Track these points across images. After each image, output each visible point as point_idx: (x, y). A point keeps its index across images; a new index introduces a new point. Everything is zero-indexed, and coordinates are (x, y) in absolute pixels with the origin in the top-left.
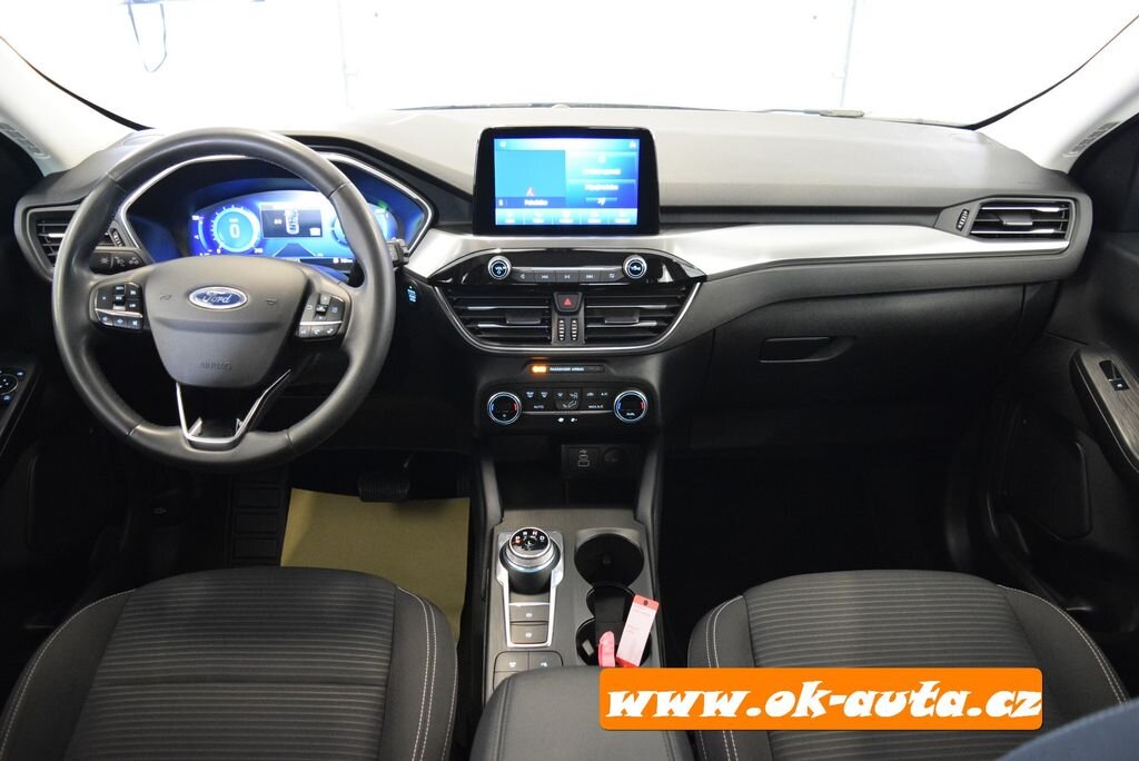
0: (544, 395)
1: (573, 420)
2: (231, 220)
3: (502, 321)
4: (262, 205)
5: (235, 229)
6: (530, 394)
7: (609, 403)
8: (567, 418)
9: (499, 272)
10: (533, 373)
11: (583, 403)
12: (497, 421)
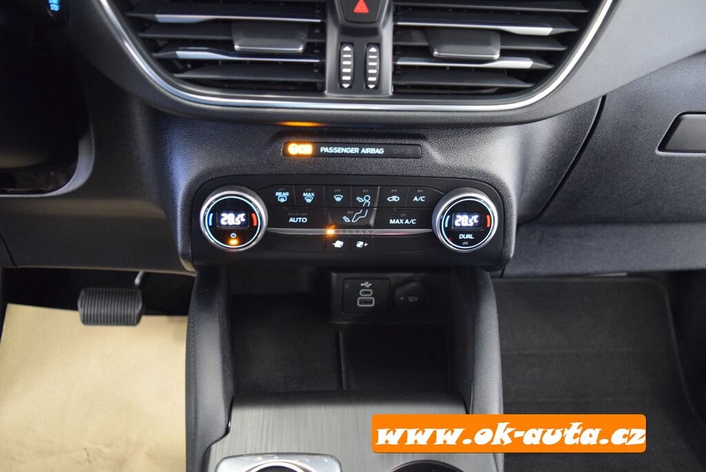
0: (309, 197)
1: (360, 244)
3: (227, 47)
6: (282, 196)
7: (425, 217)
8: (350, 241)
10: (286, 154)
11: (384, 213)
12: (222, 245)
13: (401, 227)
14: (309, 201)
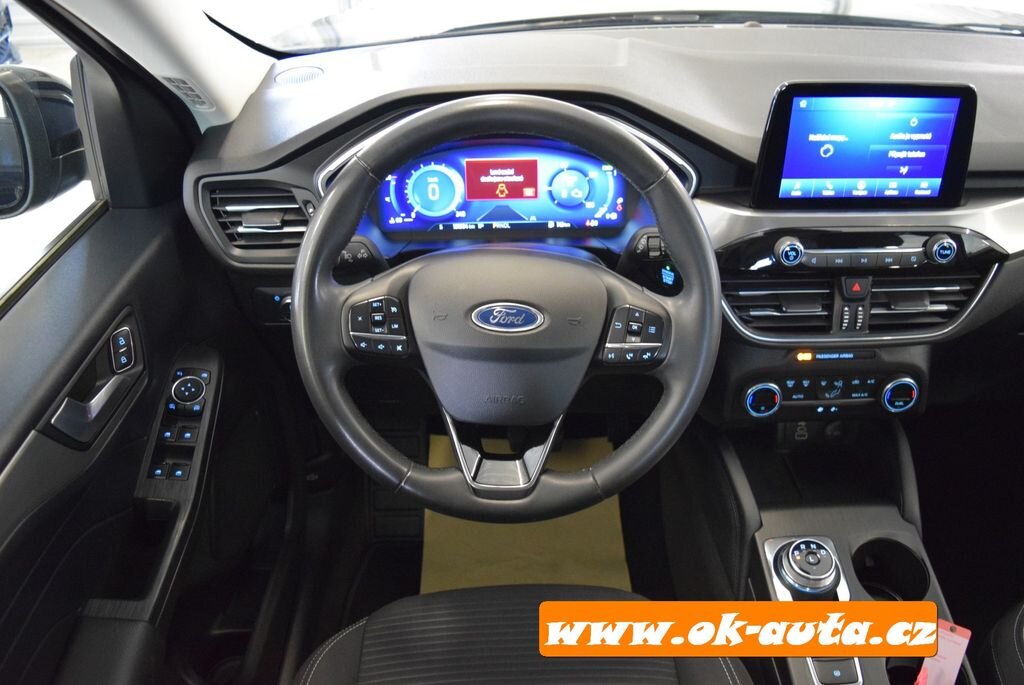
0: (806, 383)
1: (833, 409)
3: (778, 308)
4: (468, 161)
5: (434, 190)
6: (790, 384)
7: (875, 392)
8: (827, 408)
9: (791, 258)
10: (796, 360)
11: (846, 392)
12: (754, 414)
13: (861, 398)
14: (806, 385)
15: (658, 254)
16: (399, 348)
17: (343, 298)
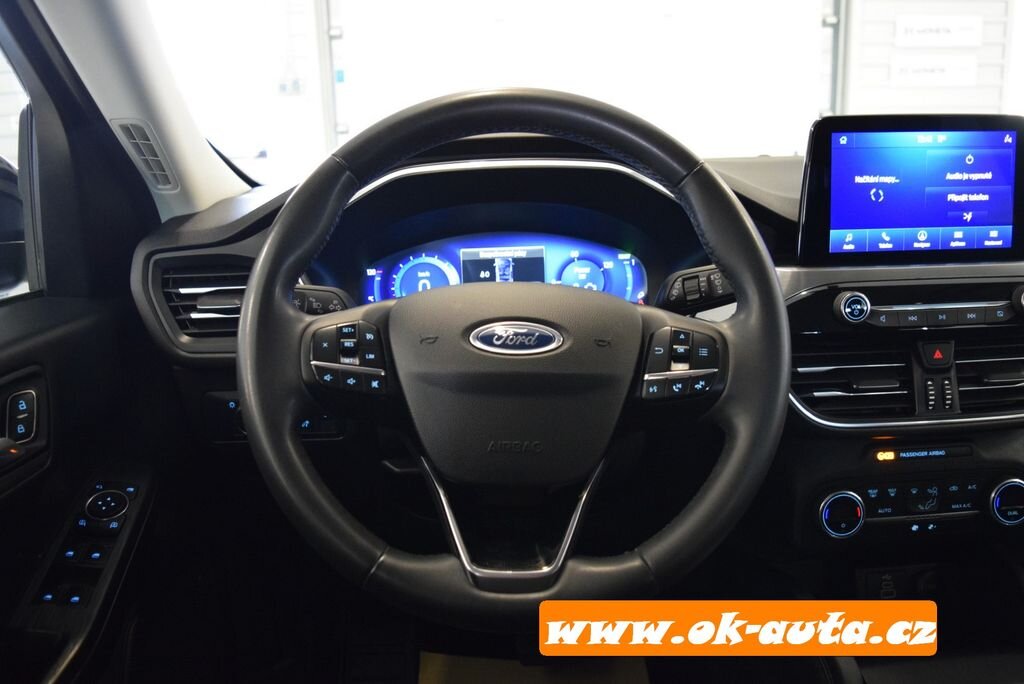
0: (892, 492)
1: (931, 527)
2: (420, 274)
3: (847, 387)
4: (465, 253)
5: (425, 286)
6: (873, 493)
8: (923, 525)
9: (856, 313)
10: (879, 461)
11: (945, 501)
12: (834, 534)
13: (960, 510)
14: (892, 495)
15: (698, 296)
16: (375, 384)
17: (302, 326)
